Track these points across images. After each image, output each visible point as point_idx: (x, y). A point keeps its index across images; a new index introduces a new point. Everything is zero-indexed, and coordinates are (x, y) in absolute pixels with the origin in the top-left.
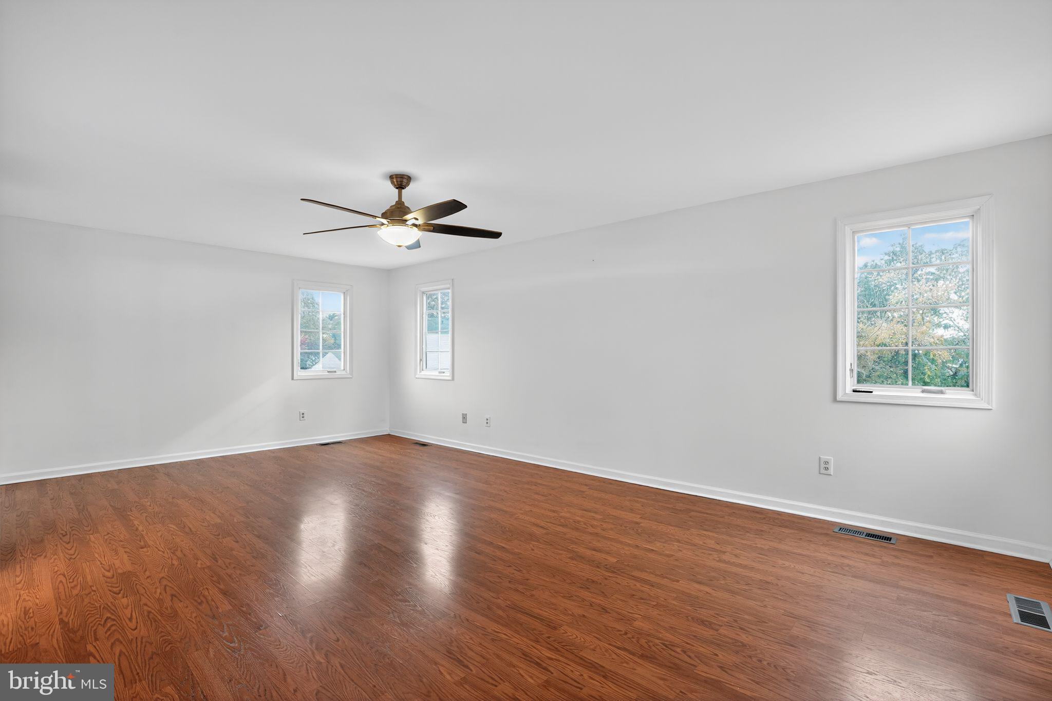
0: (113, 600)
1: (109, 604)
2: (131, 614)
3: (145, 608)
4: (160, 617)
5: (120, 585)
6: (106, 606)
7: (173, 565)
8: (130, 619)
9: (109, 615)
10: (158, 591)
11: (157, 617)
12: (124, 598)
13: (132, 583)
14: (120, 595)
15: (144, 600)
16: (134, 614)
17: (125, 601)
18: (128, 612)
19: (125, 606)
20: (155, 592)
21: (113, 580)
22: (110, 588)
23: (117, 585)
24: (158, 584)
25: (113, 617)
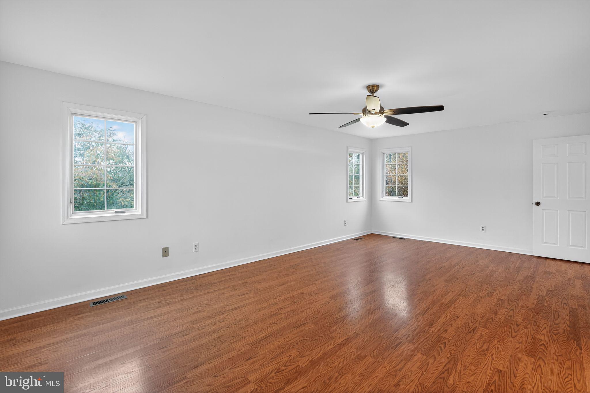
0: (548, 342)
1: (551, 341)
2: (543, 330)
3: (534, 328)
4: (532, 321)
5: (539, 349)
6: (554, 342)
7: (498, 342)
8: (545, 328)
9: (554, 336)
10: (522, 332)
11: (533, 322)
12: (542, 340)
13: (531, 346)
14: (542, 342)
15: (532, 332)
16: (542, 330)
17: (542, 338)
18: (544, 332)
19: (544, 335)
20: (524, 332)
21: (541, 356)
22: (546, 351)
23: (541, 350)
24: (519, 335)
25: (553, 334)
